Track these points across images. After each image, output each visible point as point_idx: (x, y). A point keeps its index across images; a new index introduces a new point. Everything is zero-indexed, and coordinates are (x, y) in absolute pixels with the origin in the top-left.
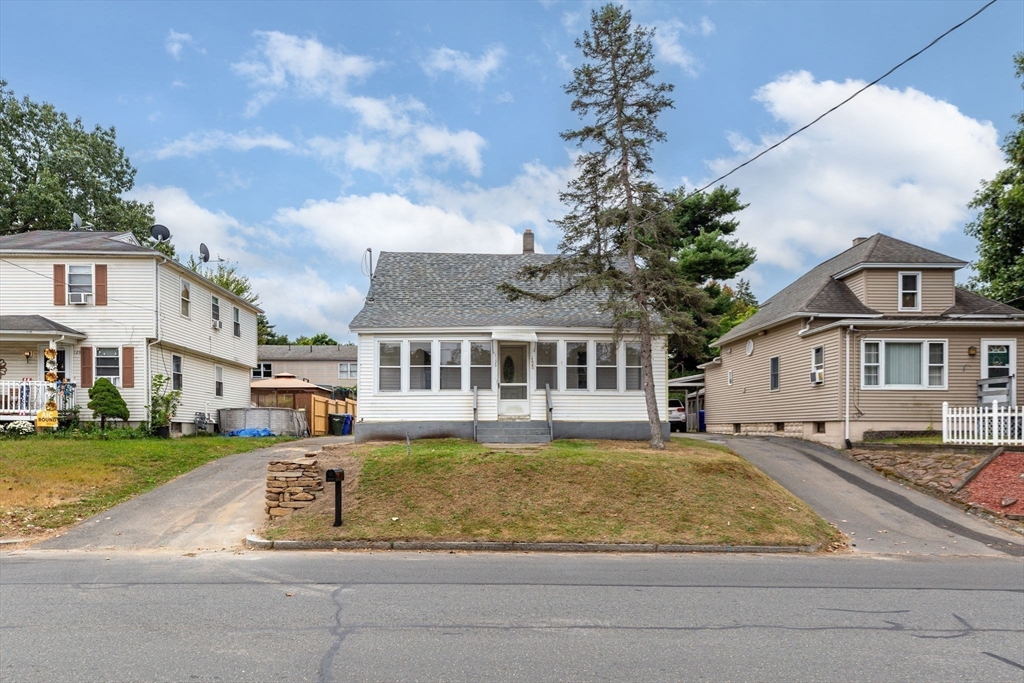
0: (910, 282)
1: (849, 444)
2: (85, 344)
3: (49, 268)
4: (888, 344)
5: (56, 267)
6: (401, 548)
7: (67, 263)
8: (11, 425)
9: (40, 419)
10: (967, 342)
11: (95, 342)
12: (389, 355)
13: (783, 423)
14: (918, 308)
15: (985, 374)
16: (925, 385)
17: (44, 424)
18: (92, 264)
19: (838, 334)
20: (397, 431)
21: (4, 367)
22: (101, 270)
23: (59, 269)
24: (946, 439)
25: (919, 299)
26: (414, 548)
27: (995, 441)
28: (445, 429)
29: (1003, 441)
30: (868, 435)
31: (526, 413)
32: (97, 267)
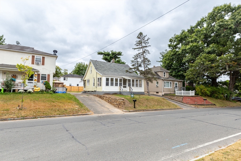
0: (164, 73)
1: (163, 95)
2: (39, 73)
3: (31, 56)
4: (166, 82)
5: (33, 56)
6: (145, 111)
7: (35, 56)
8: (28, 91)
9: (35, 90)
10: (173, 82)
11: (41, 73)
12: (107, 80)
13: (158, 92)
14: (165, 77)
15: (175, 87)
16: (170, 88)
17: (36, 91)
18: (42, 56)
19: (162, 80)
20: (109, 93)
21: (17, 77)
22: (43, 58)
23: (33, 57)
24: (176, 95)
25: (165, 76)
26: (146, 111)
27: (182, 95)
28: (116, 93)
29: (183, 95)
30: (165, 94)
31: (126, 90)
32: (43, 57)
